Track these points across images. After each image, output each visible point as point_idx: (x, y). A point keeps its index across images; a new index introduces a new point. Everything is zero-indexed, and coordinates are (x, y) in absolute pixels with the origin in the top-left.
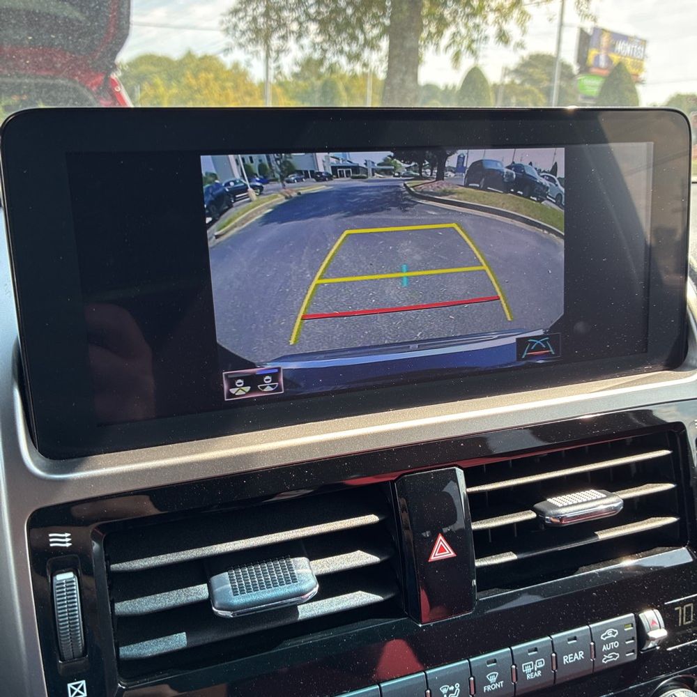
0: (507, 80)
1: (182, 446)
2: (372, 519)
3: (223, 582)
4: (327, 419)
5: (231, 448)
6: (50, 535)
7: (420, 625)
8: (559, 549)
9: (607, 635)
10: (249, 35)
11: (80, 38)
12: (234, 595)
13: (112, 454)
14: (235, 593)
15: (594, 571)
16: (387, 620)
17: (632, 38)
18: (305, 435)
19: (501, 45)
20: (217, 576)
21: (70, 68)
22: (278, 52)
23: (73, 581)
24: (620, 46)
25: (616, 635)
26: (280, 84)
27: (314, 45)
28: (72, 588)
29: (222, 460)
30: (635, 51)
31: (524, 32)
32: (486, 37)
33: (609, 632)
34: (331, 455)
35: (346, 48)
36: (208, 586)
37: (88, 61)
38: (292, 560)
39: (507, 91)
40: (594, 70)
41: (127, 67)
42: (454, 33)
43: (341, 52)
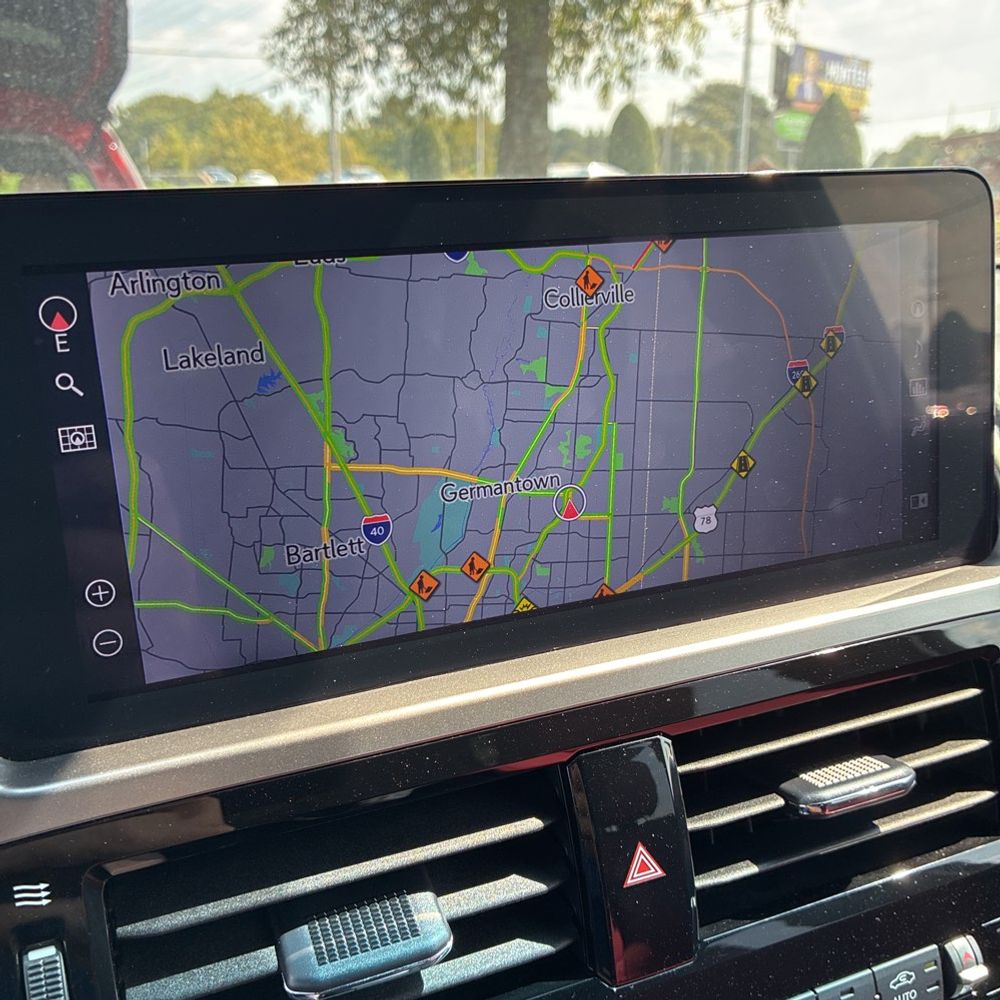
0: (676, 121)
1: (228, 725)
2: (533, 824)
3: (302, 942)
4: (456, 670)
5: (305, 726)
6: (16, 888)
7: (615, 989)
8: (822, 851)
9: (899, 982)
10: (305, 65)
11: (49, 76)
12: (320, 965)
13: (115, 745)
14: (321, 962)
15: (876, 883)
16: (562, 982)
17: (848, 58)
18: (422, 700)
19: (666, 72)
20: (291, 932)
21: (36, 122)
22: (349, 89)
23: (56, 962)
24: (833, 70)
25: (912, 980)
26: (352, 134)
27: (398, 78)
28: (55, 972)
29: (293, 747)
30: (854, 76)
31: (699, 53)
32: (644, 61)
33: (902, 976)
34: (465, 729)
35: (445, 81)
36: (277, 950)
37: (64, 112)
38: (409, 897)
39: (677, 137)
40: (798, 105)
41: (129, 113)
42: (600, 59)
43: (439, 86)
